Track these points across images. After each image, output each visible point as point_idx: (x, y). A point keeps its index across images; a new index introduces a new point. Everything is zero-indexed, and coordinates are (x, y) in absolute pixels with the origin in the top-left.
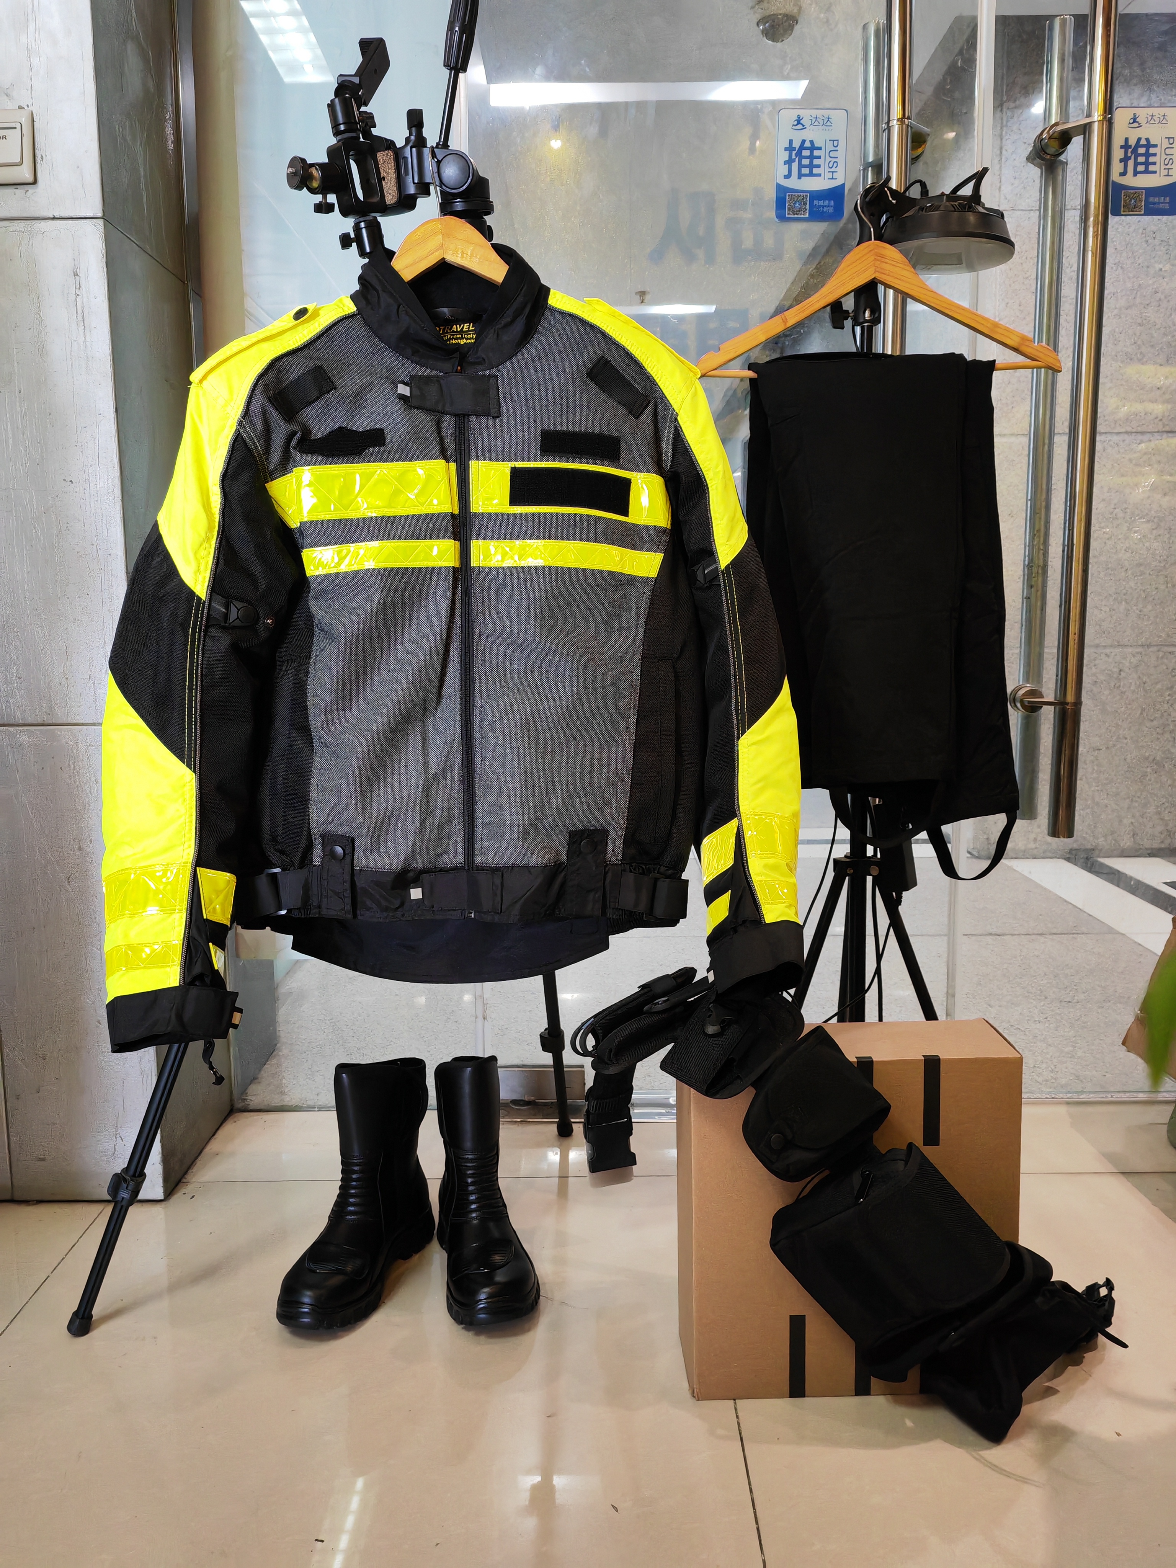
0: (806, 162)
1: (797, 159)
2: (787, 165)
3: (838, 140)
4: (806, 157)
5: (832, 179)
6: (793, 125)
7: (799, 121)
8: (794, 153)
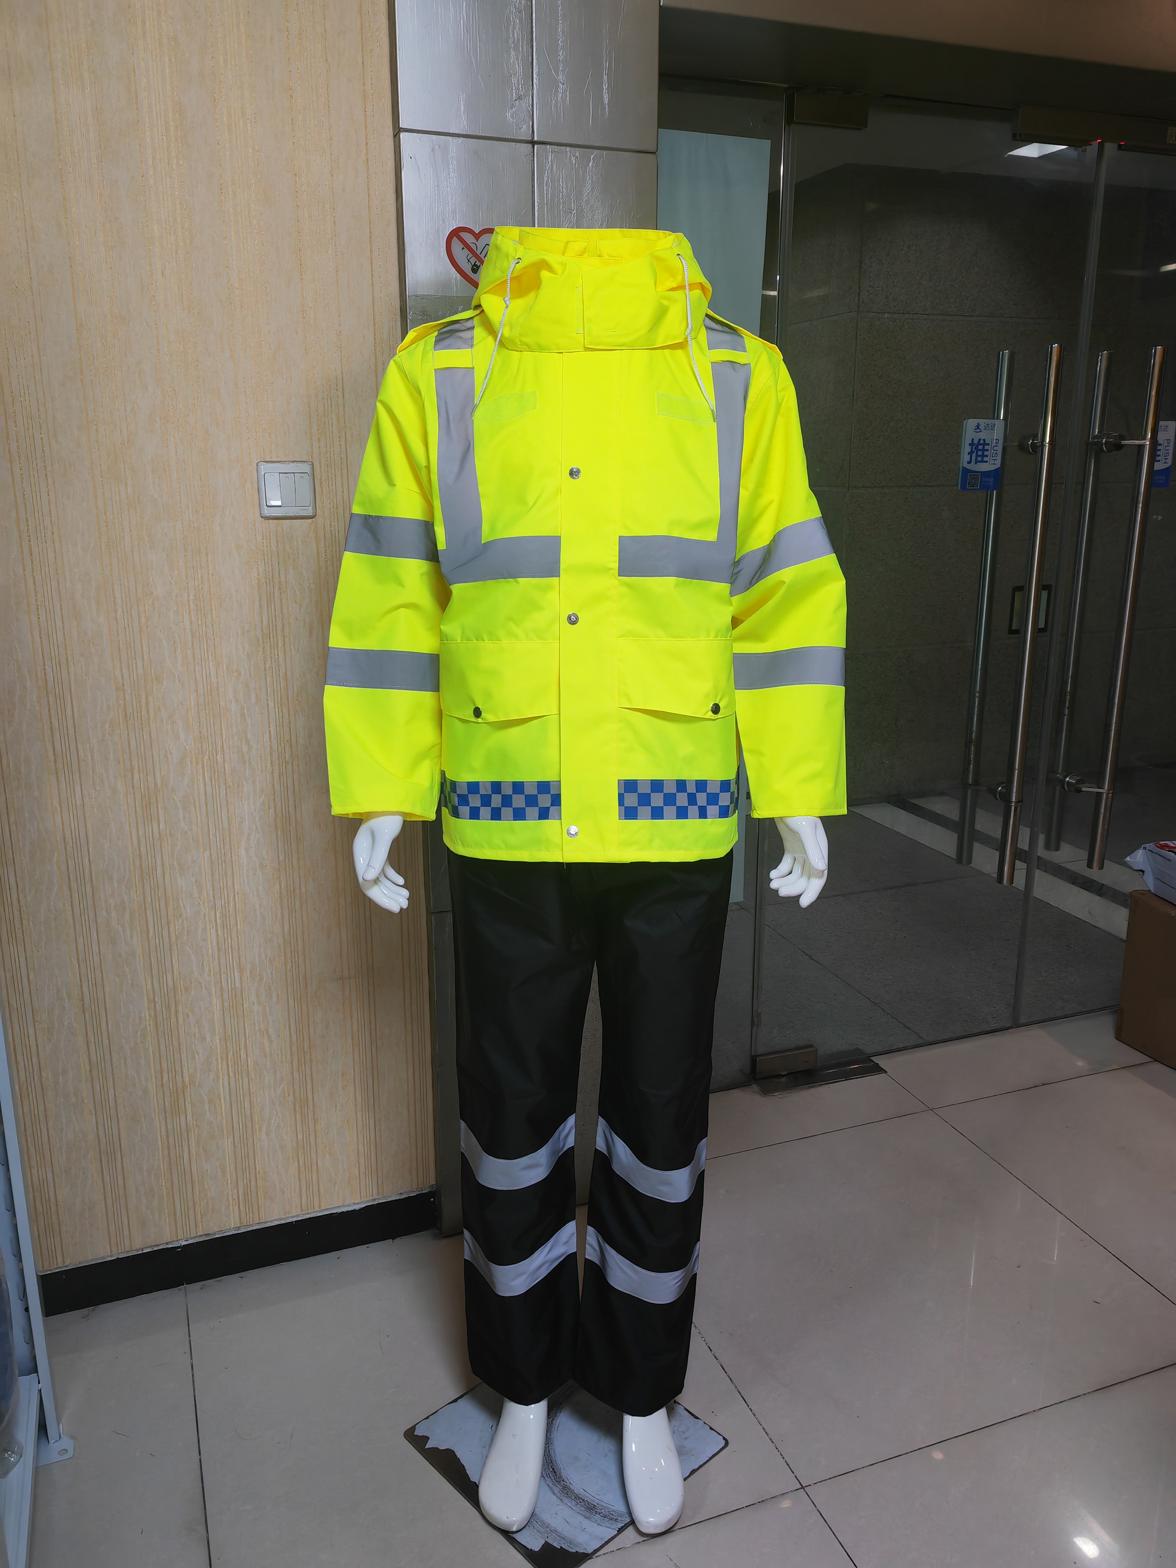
0: (980, 453)
1: (975, 451)
2: (969, 456)
3: (998, 440)
4: (980, 450)
5: (994, 464)
6: (975, 429)
7: (978, 427)
8: (974, 447)
